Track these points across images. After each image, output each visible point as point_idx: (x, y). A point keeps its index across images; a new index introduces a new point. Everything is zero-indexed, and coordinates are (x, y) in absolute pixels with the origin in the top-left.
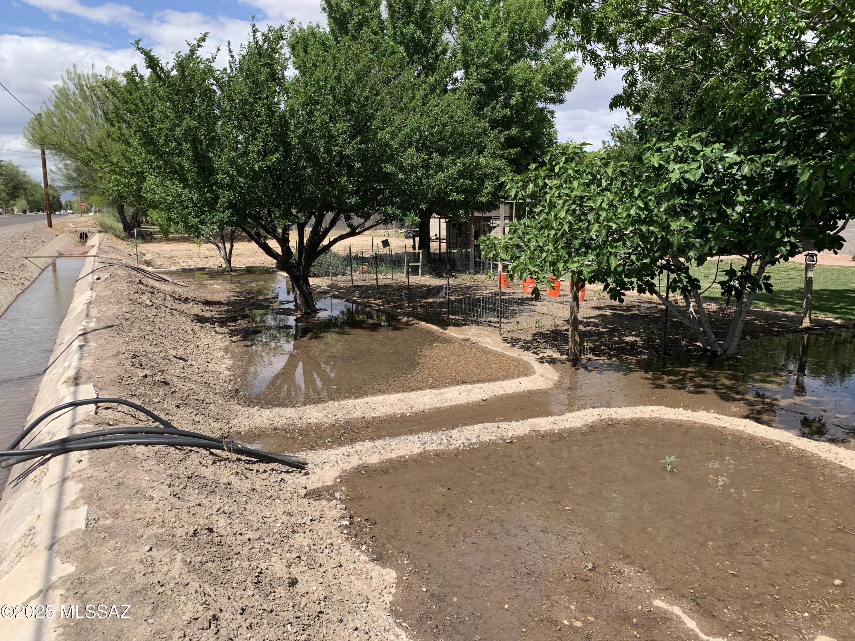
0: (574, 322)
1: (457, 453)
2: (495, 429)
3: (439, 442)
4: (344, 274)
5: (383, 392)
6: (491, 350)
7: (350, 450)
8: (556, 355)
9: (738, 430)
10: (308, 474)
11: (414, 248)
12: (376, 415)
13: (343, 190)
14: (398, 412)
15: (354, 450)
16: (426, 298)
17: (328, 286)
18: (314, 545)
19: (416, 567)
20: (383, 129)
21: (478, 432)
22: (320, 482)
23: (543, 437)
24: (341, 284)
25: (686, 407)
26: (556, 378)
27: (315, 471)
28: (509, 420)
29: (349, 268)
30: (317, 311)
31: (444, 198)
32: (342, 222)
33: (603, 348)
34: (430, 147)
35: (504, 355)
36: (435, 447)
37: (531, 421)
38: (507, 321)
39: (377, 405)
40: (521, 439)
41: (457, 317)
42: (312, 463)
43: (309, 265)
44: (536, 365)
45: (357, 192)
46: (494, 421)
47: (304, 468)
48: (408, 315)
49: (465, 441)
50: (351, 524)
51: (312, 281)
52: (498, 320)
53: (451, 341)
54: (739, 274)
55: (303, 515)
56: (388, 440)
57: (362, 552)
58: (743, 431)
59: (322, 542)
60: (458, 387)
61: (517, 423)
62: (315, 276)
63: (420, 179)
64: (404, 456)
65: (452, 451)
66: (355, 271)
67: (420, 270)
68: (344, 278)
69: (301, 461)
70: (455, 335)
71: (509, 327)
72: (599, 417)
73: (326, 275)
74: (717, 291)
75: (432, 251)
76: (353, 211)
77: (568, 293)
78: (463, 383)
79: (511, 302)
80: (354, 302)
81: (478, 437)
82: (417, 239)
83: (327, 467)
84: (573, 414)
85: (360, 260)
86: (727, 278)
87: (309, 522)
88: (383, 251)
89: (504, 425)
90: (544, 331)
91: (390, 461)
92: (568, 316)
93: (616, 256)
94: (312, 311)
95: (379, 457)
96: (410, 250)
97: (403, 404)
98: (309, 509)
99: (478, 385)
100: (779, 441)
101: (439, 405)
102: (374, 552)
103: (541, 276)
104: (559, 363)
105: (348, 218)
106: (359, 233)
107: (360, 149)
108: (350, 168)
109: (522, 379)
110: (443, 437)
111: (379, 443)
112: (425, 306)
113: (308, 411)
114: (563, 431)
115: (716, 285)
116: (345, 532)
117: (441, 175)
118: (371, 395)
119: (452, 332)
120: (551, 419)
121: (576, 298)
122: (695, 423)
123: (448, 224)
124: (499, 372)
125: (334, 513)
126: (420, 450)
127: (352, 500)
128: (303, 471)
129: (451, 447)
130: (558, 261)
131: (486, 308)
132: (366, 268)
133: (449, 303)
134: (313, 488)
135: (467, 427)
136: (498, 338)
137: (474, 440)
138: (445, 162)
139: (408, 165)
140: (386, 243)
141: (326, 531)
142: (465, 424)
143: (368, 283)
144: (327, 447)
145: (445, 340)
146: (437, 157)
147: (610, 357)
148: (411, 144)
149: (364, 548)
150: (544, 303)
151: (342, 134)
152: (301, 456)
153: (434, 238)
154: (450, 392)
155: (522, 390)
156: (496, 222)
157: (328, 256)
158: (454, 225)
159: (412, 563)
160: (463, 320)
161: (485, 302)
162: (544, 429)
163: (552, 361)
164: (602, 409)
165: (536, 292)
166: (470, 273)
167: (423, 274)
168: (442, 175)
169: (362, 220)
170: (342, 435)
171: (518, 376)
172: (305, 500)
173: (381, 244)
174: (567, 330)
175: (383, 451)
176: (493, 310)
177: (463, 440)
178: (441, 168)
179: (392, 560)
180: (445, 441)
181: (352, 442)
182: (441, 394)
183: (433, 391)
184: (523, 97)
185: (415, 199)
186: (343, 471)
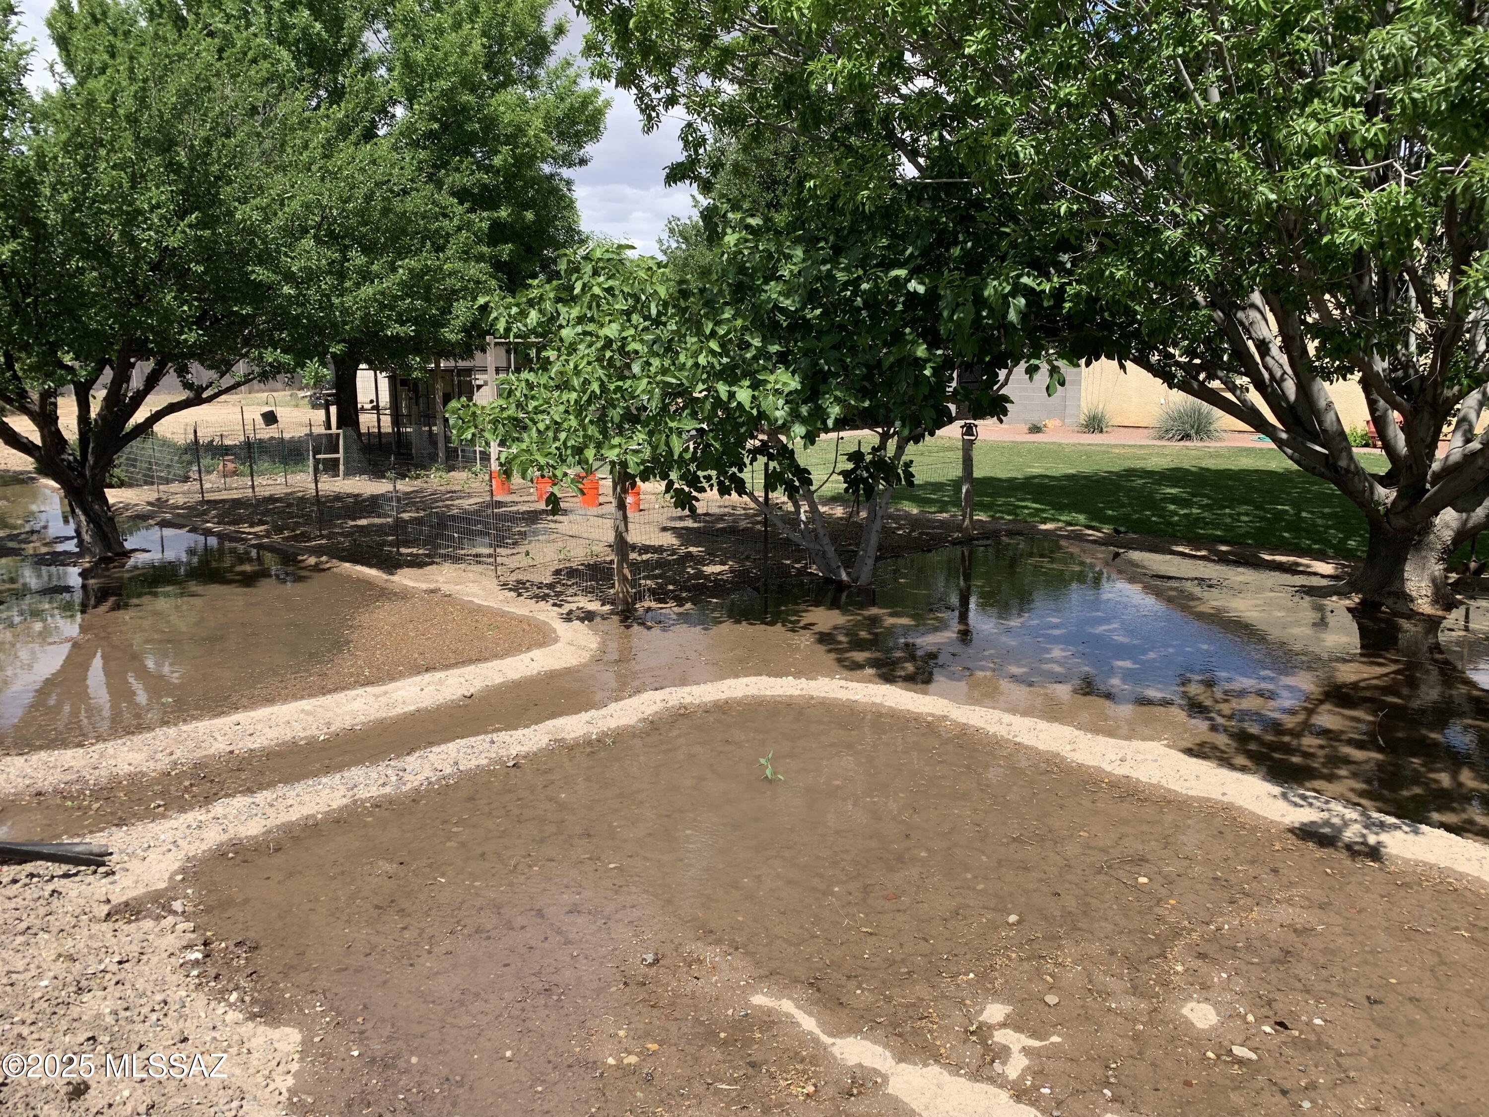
0: (621, 545)
1: (416, 797)
2: (486, 745)
3: (381, 782)
4: (186, 479)
5: (270, 701)
6: (480, 606)
7: (202, 818)
8: (594, 606)
9: (874, 703)
10: (113, 873)
11: (329, 427)
12: (256, 746)
13: (167, 316)
14: (302, 735)
15: (211, 815)
16: (354, 519)
17: (149, 503)
18: (127, 1009)
19: (339, 1014)
20: (244, 201)
21: (454, 755)
22: (140, 886)
23: (571, 748)
24: (180, 500)
25: (797, 675)
26: (594, 646)
27: (127, 866)
28: (511, 726)
29: (195, 468)
30: (127, 554)
31: (376, 334)
32: (171, 378)
33: (671, 587)
34: (343, 238)
35: (503, 614)
36: (374, 791)
37: (550, 723)
38: (509, 552)
39: (259, 727)
40: (533, 757)
41: (415, 551)
42: (121, 852)
43: (105, 462)
44: (561, 627)
45: (199, 322)
46: (486, 732)
47: (103, 864)
48: (318, 551)
49: (431, 774)
50: (207, 956)
51: (113, 496)
52: (491, 551)
53: (404, 595)
54: (868, 458)
55: (102, 956)
56: (281, 789)
57: (230, 1005)
58: (881, 705)
59: (143, 1001)
60: (418, 679)
61: (526, 731)
62: (122, 484)
63: (328, 297)
64: (313, 816)
65: (406, 795)
66: (209, 472)
67: (341, 467)
68: (186, 487)
69: (96, 850)
70: (411, 584)
71: (512, 563)
72: (664, 704)
73: (146, 483)
74: (838, 485)
75: (363, 430)
76: (192, 355)
77: (611, 499)
78: (427, 670)
79: (513, 518)
80: (207, 533)
81: (456, 763)
82: (333, 409)
83: (152, 855)
84: (622, 703)
85: (219, 451)
86: (850, 466)
87: (114, 968)
88: (266, 433)
89: (502, 736)
90: (574, 565)
91: (287, 829)
92: (611, 537)
93: (680, 433)
94: (117, 554)
95: (263, 822)
96: (321, 430)
97: (310, 719)
98: (114, 940)
99: (456, 672)
100: (932, 715)
101: (383, 714)
102: (254, 1002)
103: (559, 473)
104: (598, 619)
105: (182, 371)
106: (210, 399)
107: (198, 239)
108: (183, 274)
109: (536, 653)
110: (389, 772)
111: (263, 797)
112: (350, 534)
113: (111, 751)
114: (605, 734)
115: (835, 477)
116: (195, 973)
117: (367, 291)
118: (245, 708)
119: (405, 578)
120: (585, 716)
121: (622, 506)
122: (812, 698)
123: (392, 380)
124: (497, 644)
125: (171, 941)
126: (345, 801)
127: (208, 910)
128: (102, 869)
129: (404, 789)
130: (587, 447)
131: (471, 533)
132: (230, 466)
133: (399, 526)
134: (124, 899)
135: (434, 749)
136: (492, 584)
137: (448, 770)
138: (375, 267)
139: (300, 270)
140: (270, 418)
141: (154, 977)
142: (431, 744)
143: (235, 495)
144: (153, 816)
145: (395, 594)
146: (357, 258)
147: (680, 602)
148: (305, 231)
149: (234, 997)
150: (571, 517)
151: (158, 206)
152: (96, 841)
153: (369, 406)
154: (403, 688)
155: (535, 672)
156: (480, 378)
157: (148, 444)
158: (404, 383)
159: (331, 1009)
160: (426, 555)
161: (468, 521)
162: (573, 735)
163: (588, 617)
164: (668, 690)
165: (553, 500)
166: (438, 470)
167: (348, 474)
168: (370, 291)
169: (212, 374)
170: (186, 790)
171: (529, 649)
172: (106, 927)
173: (260, 421)
174: (612, 562)
175: (271, 812)
176: (481, 533)
177: (427, 773)
178: (366, 276)
179: (291, 1011)
180: (394, 778)
181: (208, 800)
182: (386, 693)
183: (369, 689)
184: (514, 156)
185: (319, 334)
186: (189, 859)
